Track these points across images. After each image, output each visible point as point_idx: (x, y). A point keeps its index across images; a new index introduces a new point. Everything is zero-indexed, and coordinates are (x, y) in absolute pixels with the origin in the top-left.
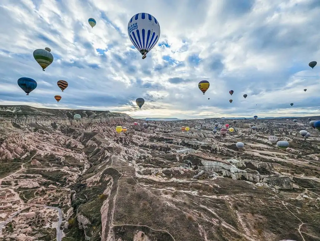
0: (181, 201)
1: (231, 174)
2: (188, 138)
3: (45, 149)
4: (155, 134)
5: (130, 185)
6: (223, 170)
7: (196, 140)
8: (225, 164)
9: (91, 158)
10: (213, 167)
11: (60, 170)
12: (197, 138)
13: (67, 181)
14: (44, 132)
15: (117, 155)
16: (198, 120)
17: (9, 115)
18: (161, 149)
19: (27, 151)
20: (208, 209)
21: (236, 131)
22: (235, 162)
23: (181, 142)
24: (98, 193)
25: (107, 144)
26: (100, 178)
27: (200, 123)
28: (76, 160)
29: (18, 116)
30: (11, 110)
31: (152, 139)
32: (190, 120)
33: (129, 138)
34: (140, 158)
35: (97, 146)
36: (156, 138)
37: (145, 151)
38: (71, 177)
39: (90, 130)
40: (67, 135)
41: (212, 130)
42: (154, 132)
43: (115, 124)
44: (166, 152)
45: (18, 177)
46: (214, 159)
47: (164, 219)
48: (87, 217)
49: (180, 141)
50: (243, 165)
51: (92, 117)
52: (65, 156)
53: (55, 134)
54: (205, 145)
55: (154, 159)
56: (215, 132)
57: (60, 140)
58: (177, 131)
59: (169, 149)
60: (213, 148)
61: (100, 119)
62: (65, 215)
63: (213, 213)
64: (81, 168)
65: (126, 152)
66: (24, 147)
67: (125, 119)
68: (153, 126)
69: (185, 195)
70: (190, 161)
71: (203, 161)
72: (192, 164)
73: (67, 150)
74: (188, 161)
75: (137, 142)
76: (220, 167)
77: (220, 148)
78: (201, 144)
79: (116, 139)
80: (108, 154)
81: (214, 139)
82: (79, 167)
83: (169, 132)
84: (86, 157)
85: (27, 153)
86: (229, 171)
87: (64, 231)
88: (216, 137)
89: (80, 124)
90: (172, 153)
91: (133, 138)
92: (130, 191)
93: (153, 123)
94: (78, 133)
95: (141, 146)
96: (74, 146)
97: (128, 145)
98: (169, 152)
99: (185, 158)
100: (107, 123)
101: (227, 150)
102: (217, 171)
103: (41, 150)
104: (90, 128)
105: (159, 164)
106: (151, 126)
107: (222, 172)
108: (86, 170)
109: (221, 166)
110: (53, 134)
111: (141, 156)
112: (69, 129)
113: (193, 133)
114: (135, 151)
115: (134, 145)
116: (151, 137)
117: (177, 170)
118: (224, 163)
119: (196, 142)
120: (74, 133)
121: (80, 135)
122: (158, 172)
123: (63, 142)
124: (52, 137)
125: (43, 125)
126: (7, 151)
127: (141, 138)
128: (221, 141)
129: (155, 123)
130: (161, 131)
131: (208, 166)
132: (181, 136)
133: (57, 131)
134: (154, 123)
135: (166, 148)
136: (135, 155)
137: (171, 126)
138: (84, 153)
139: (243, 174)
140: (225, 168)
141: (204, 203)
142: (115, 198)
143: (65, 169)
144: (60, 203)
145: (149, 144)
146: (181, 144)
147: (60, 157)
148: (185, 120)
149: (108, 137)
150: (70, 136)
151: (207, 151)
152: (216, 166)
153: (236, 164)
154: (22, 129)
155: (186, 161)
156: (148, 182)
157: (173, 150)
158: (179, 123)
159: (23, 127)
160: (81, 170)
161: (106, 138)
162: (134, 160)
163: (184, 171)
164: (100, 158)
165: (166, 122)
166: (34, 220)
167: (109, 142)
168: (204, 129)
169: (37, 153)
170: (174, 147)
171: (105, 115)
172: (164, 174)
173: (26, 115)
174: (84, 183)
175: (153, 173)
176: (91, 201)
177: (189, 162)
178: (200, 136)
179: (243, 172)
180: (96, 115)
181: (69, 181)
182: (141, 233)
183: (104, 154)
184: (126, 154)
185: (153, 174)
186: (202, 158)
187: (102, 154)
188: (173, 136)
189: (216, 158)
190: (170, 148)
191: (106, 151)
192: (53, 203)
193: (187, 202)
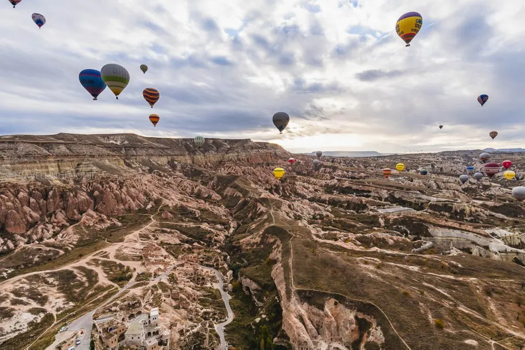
0: (391, 274)
1: (492, 254)
2: (402, 188)
3: (171, 198)
4: (336, 181)
5: (308, 248)
6: (473, 246)
7: (418, 192)
8: (479, 236)
9: (235, 213)
10: (452, 240)
11: (200, 227)
12: (420, 189)
13: (213, 242)
14: (162, 174)
15: (277, 210)
16: (426, 154)
17: (115, 149)
18: (349, 205)
19: (150, 200)
20: (437, 289)
21: (520, 178)
22: (504, 235)
23: (386, 196)
24: (261, 257)
25: (257, 194)
26: (260, 239)
27: (429, 161)
28: (216, 216)
29: (125, 150)
30: (115, 141)
31: (329, 189)
32: (405, 155)
33: (289, 187)
34: (314, 217)
35: (241, 196)
36: (337, 188)
37: (321, 208)
38: (217, 236)
39: (223, 172)
40: (193, 180)
41: (458, 176)
42: (332, 178)
43: (261, 162)
44: (357, 212)
45: (153, 230)
46: (457, 225)
47: (366, 290)
48: (255, 281)
49: (385, 194)
50: (521, 241)
51: (223, 150)
52: (199, 209)
53: (176, 178)
54: (437, 203)
55: (338, 220)
56: (464, 181)
57: (185, 186)
58: (377, 175)
59: (364, 207)
60: (456, 210)
61: (236, 154)
62: (225, 277)
63: (446, 294)
64: (226, 226)
65: (289, 206)
66: (146, 194)
67: (275, 154)
68: (330, 167)
69: (398, 269)
70: (405, 228)
71: (431, 230)
72: (409, 232)
73: (199, 202)
74: (402, 226)
75: (305, 194)
76: (467, 240)
77: (473, 209)
78: (429, 201)
79: (269, 188)
80: (262, 208)
81: (460, 192)
82: (223, 225)
83: (361, 177)
84: (228, 212)
85: (151, 202)
86: (487, 248)
87: (229, 293)
88: (465, 190)
89: (206, 163)
90: (371, 213)
91: (297, 187)
92: (310, 255)
93: (328, 161)
94: (207, 177)
95: (312, 200)
96: (206, 196)
97: (289, 197)
98: (364, 211)
99: (395, 221)
100: (248, 162)
101: (488, 214)
102: (461, 247)
103: (167, 199)
104: (223, 169)
105: (346, 228)
106: (326, 167)
107: (472, 250)
108: (233, 229)
109: (471, 239)
110: (174, 178)
111: (315, 214)
112: (193, 170)
113: (412, 181)
114: (304, 206)
115: (300, 198)
116: (327, 185)
117: (381, 237)
118: (477, 233)
119: (418, 196)
120: (203, 177)
121: (212, 179)
122: (349, 238)
123: (189, 189)
124: (173, 182)
125: (158, 164)
126: (128, 198)
127: (309, 188)
128: (478, 197)
129: (332, 162)
130: (345, 176)
131: (442, 237)
132: (386, 186)
133: (178, 173)
134: (331, 160)
135: (358, 205)
136: (305, 213)
137: (366, 167)
138: (224, 207)
139: (517, 257)
140: (478, 243)
141: (430, 282)
142: (290, 261)
143: (205, 226)
144: (215, 264)
145: (326, 197)
146: (386, 200)
147: (194, 210)
148: (396, 155)
149: (256, 183)
150: (197, 181)
151: (441, 214)
152: (459, 239)
153: (504, 239)
154: (134, 168)
155: (398, 227)
156: (334, 247)
157: (372, 208)
158: (382, 161)
159: (134, 166)
160: (228, 229)
161: (253, 185)
162: (305, 219)
163: (394, 241)
164: (250, 215)
165: (354, 160)
166: (193, 276)
167: (260, 190)
168: (438, 174)
169: (163, 203)
170: (373, 204)
171: (244, 147)
172: (359, 241)
173: (135, 148)
174: (237, 245)
175: (340, 238)
176: (254, 266)
177: (402, 229)
178: (429, 187)
179: (517, 253)
180: (229, 147)
181: (215, 241)
182: (333, 301)
183: (256, 209)
184: (289, 210)
185: (340, 240)
186: (431, 223)
187: (253, 208)
188: (371, 185)
189: (461, 224)
190: (366, 205)
191: (258, 204)
192: (206, 263)
193: (402, 277)
